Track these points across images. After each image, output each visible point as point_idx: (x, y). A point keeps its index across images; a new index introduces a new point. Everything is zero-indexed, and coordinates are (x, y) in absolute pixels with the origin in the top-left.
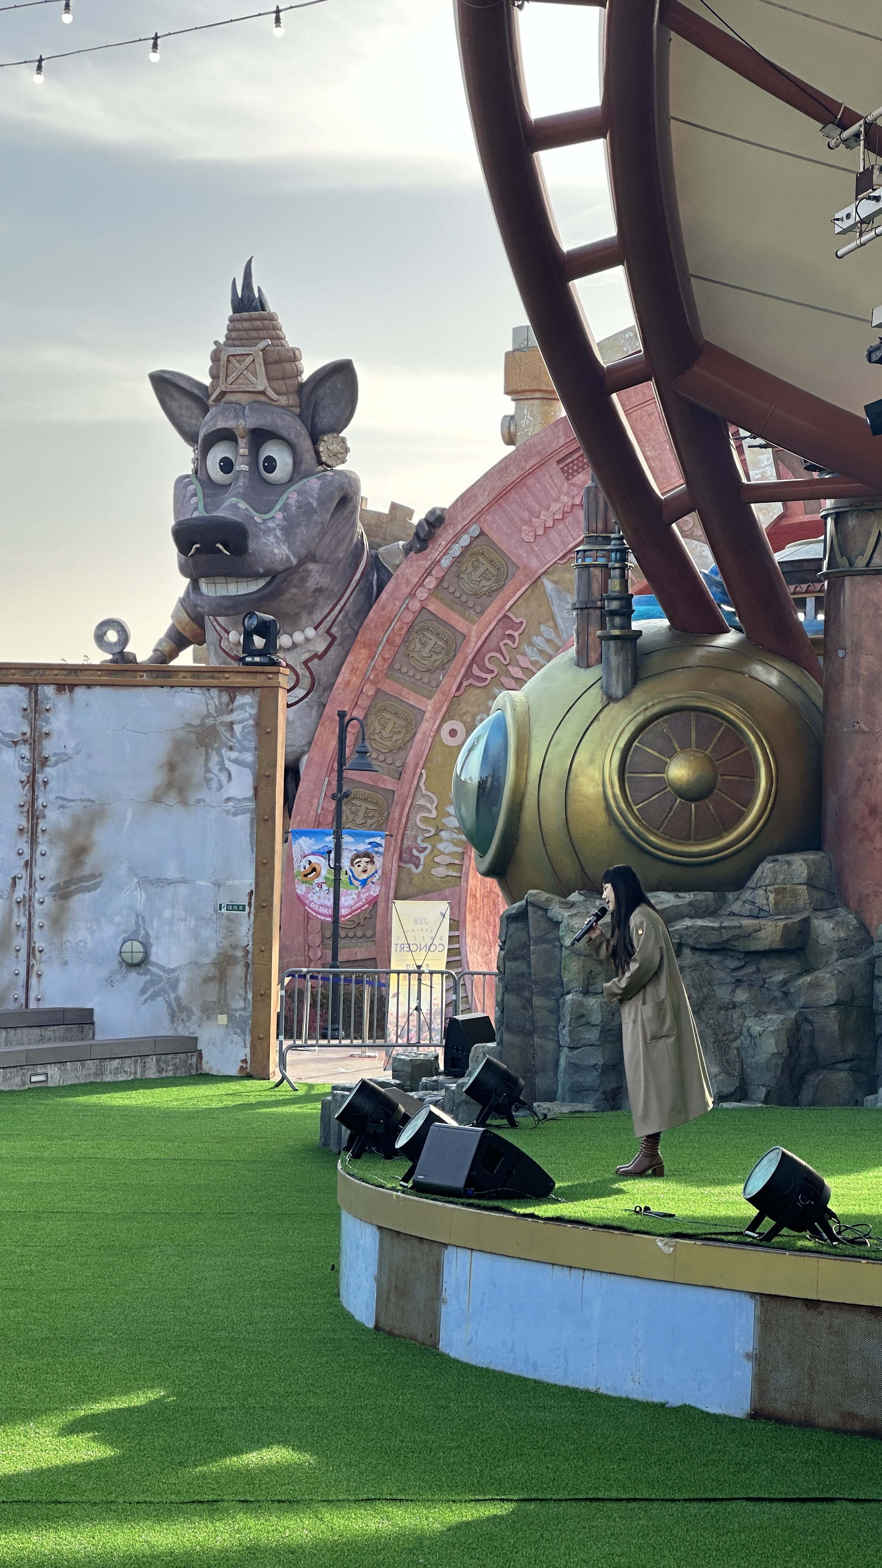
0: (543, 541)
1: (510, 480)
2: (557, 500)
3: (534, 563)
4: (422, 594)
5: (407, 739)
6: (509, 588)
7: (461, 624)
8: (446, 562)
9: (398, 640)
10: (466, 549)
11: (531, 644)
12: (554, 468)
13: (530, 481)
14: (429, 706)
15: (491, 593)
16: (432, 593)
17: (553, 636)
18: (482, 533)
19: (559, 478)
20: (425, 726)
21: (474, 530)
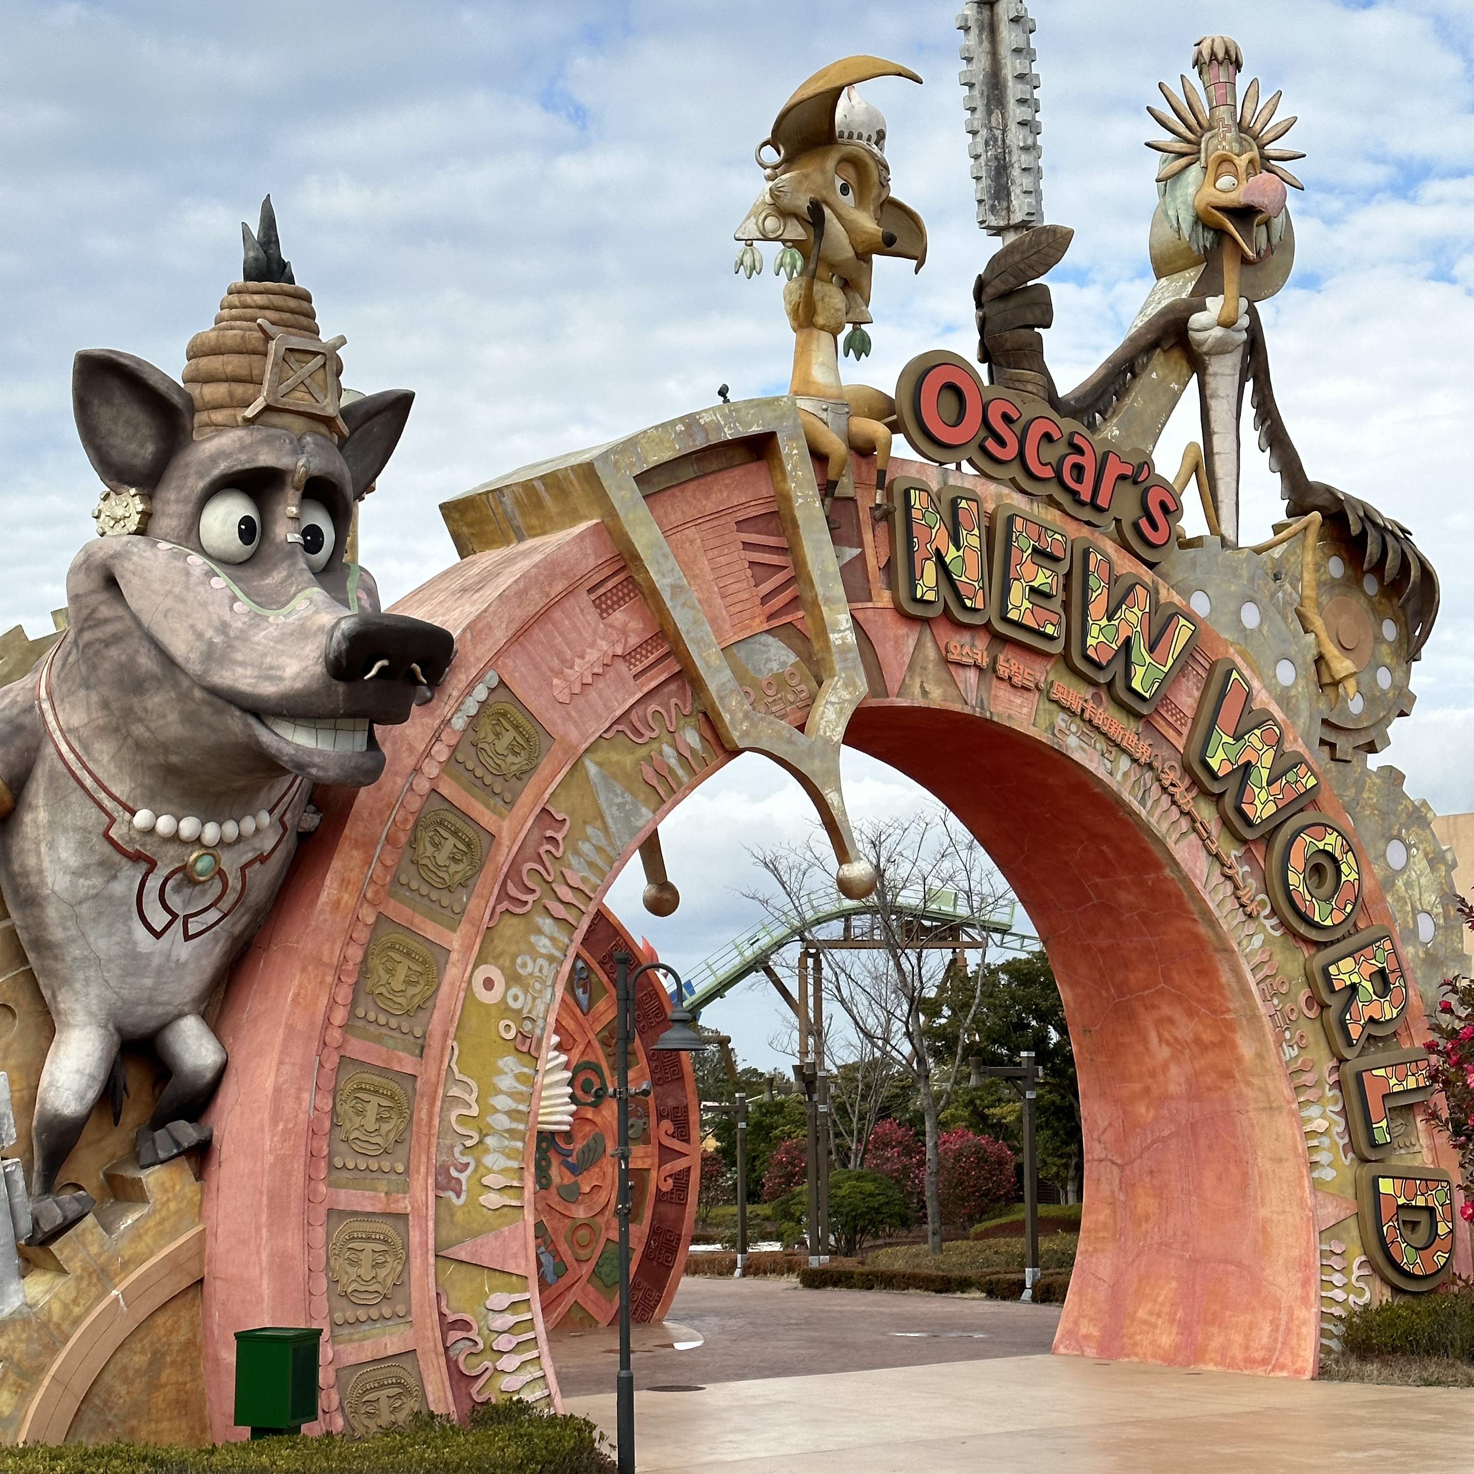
0: (580, 702)
1: (532, 609)
2: (592, 645)
3: (573, 734)
4: (431, 769)
5: (429, 993)
6: (545, 768)
7: (486, 818)
8: (459, 723)
9: (403, 838)
10: (482, 704)
11: (577, 853)
12: (585, 600)
13: (557, 614)
14: (455, 941)
15: (522, 775)
16: (445, 766)
17: (603, 842)
18: (501, 682)
19: (592, 614)
20: (452, 973)
21: (492, 679)
